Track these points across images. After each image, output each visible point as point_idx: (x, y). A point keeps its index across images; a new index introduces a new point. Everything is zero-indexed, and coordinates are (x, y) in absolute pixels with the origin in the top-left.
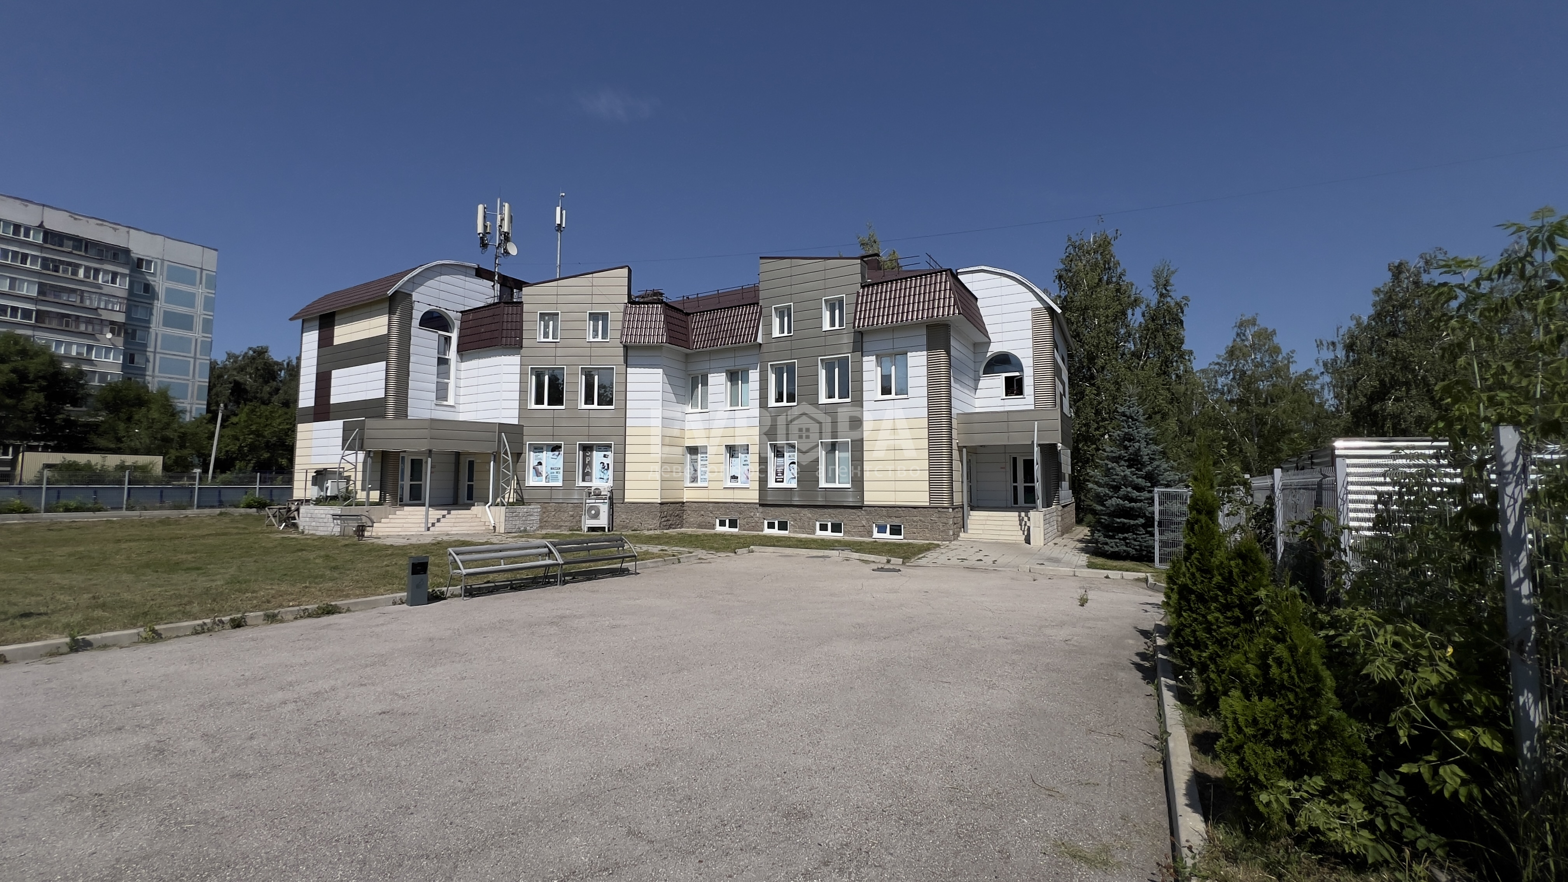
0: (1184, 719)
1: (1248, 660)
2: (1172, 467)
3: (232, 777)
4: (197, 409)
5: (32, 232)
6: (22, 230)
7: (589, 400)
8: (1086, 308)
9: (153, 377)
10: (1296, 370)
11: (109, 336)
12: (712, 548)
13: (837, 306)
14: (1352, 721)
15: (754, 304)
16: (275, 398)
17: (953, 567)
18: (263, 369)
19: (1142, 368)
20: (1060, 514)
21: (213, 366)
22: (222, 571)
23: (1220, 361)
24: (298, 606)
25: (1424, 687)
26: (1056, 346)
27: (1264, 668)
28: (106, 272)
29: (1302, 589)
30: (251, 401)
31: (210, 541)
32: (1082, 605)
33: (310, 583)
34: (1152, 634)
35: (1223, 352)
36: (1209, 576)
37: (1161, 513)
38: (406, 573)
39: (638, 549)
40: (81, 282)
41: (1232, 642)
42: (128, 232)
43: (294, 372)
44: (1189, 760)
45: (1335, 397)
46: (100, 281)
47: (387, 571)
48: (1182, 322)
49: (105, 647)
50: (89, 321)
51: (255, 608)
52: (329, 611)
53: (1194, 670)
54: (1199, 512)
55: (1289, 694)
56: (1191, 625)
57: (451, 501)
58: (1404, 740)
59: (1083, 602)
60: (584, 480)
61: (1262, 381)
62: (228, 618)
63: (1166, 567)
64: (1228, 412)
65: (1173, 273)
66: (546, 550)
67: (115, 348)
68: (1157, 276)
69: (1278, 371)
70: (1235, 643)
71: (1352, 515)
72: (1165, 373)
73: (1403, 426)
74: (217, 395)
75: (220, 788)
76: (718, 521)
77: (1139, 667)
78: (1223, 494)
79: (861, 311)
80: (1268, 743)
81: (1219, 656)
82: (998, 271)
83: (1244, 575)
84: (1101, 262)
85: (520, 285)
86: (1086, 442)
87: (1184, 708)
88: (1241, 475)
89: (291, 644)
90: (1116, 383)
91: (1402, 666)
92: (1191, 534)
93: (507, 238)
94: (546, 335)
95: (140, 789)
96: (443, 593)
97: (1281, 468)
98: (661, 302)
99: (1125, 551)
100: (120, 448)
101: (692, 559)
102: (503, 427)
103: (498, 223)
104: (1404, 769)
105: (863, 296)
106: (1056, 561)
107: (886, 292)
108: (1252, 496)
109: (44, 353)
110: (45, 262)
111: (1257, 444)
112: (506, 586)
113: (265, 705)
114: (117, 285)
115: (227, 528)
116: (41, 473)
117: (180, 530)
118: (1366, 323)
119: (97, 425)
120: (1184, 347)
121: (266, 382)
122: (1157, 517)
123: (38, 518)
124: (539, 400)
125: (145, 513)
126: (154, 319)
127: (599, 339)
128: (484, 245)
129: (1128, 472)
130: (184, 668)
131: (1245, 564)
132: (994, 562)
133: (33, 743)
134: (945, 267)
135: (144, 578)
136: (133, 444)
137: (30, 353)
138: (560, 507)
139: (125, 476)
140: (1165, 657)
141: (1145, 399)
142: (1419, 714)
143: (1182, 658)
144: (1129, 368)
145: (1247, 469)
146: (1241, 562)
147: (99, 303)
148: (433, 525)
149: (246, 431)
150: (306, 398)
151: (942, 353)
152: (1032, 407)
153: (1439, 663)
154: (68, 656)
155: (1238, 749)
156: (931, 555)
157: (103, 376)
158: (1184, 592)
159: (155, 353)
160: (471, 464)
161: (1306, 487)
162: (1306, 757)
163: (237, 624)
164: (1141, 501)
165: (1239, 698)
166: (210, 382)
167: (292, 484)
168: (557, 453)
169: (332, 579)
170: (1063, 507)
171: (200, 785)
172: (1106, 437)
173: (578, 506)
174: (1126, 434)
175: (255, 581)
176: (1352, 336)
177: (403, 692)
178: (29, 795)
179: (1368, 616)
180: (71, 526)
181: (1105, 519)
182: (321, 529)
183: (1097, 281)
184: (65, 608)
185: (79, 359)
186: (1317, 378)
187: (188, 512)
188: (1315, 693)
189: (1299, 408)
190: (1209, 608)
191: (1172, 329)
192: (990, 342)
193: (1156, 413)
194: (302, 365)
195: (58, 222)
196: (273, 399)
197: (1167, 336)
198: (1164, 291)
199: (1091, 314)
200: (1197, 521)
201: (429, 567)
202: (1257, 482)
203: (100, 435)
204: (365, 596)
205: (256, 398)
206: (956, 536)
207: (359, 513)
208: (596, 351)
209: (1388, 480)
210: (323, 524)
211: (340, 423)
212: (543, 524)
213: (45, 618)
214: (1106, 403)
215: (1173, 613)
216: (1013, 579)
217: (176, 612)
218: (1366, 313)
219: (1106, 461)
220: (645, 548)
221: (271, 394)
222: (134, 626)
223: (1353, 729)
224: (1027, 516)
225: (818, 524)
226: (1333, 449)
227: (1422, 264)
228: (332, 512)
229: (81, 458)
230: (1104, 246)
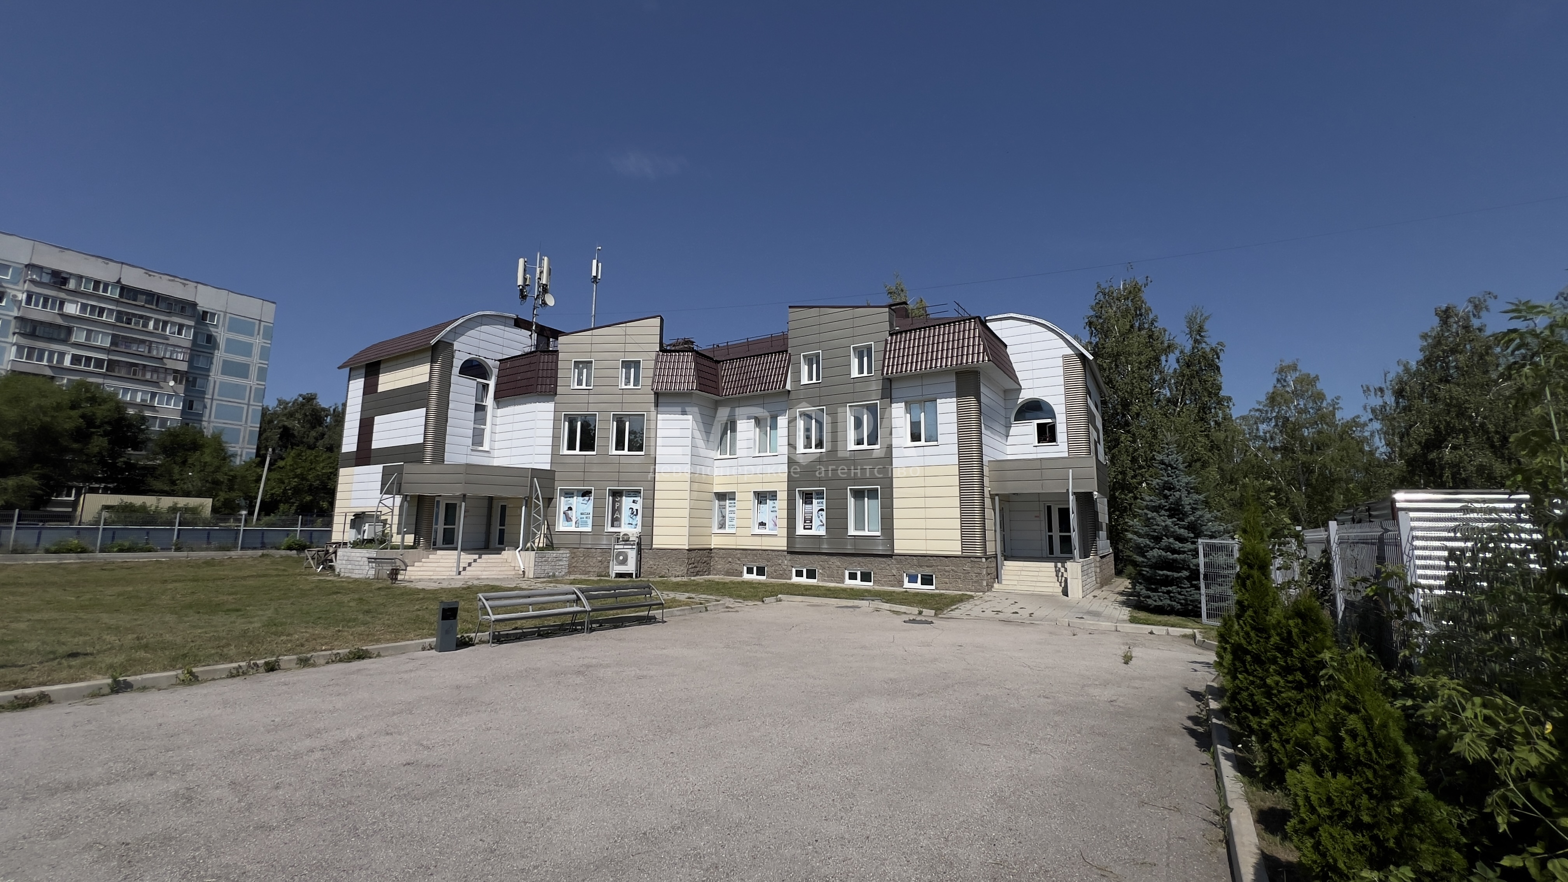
0: (1246, 793)
1: (1316, 731)
2: (1216, 518)
3: (256, 828)
4: (247, 453)
5: (110, 288)
6: (102, 286)
7: (620, 445)
8: (1119, 354)
9: (209, 422)
10: (1343, 415)
11: (172, 383)
12: (739, 596)
13: (865, 354)
14: (1441, 803)
15: (783, 352)
16: (320, 443)
17: (989, 619)
18: (311, 415)
19: (1179, 414)
20: (1098, 564)
21: (264, 411)
22: (261, 613)
23: (1261, 407)
24: (330, 650)
25: (1524, 769)
26: (1088, 392)
27: (1337, 741)
28: (173, 324)
29: (1368, 652)
30: (298, 446)
31: (251, 582)
32: (1126, 663)
33: (343, 627)
34: (1204, 697)
35: (1263, 398)
36: (1264, 635)
37: (1206, 564)
38: (436, 618)
39: (665, 596)
40: (150, 333)
41: (1295, 709)
42: (196, 287)
43: (339, 417)
44: (1256, 840)
45: (1387, 445)
46: (168, 333)
47: (418, 616)
48: (1218, 368)
49: (144, 689)
50: (155, 370)
51: (289, 651)
52: (360, 655)
53: (1253, 738)
54: (1250, 567)
55: (1366, 770)
56: (1248, 689)
57: (482, 545)
58: (1503, 827)
59: (1127, 659)
60: (612, 526)
61: (1307, 428)
62: (263, 661)
63: (1217, 623)
64: (1272, 459)
65: (1206, 318)
66: (574, 596)
67: (177, 394)
68: (1191, 321)
69: (1323, 418)
70: (1298, 710)
71: (1419, 572)
72: (1202, 419)
73: (1463, 476)
74: (267, 439)
75: (244, 840)
76: (745, 568)
77: (1192, 733)
78: (1274, 546)
79: (889, 358)
80: (1346, 826)
81: (1282, 724)
82: (1027, 318)
83: (1304, 635)
84: (1132, 308)
85: (556, 334)
86: (1123, 490)
87: (1246, 780)
88: (1292, 527)
89: (322, 689)
90: (1153, 430)
91: (1495, 743)
92: (1243, 591)
93: (545, 289)
94: (580, 383)
95: (166, 839)
96: (471, 639)
97: (1335, 520)
98: (692, 350)
99: (1169, 605)
100: (173, 491)
101: (720, 607)
102: (536, 473)
103: (538, 276)
104: (1506, 862)
105: (891, 343)
106: (1096, 614)
107: (915, 339)
108: (1305, 549)
109: (112, 400)
110: (120, 315)
111: (1304, 494)
112: (533, 633)
113: (292, 753)
114: (183, 336)
115: (267, 569)
116: (100, 514)
117: (224, 571)
118: (1415, 369)
119: (154, 468)
120: (1222, 393)
121: (313, 427)
122: (1202, 570)
123: (93, 558)
124: (571, 447)
125: (192, 554)
126: (213, 368)
127: (631, 386)
128: (523, 297)
129: (1169, 522)
130: (218, 712)
131: (1305, 623)
132: (1031, 615)
133: (68, 787)
134: (973, 315)
135: (186, 619)
136: (186, 486)
137: (98, 400)
138: (588, 552)
139: (176, 518)
140: (1220, 722)
141: (1184, 447)
142: (1520, 800)
143: (1240, 724)
144: (1165, 415)
145: (1296, 520)
146: (1300, 621)
147: (165, 353)
148: (464, 569)
149: (291, 474)
150: (349, 443)
151: (972, 400)
152: (1066, 455)
153: (1538, 741)
154: (110, 696)
155: (1312, 832)
156: (965, 607)
157: (164, 421)
158: (1238, 652)
159: (212, 399)
160: (503, 508)
161: (1365, 542)
162: (1391, 844)
163: (271, 668)
164: (1184, 552)
165: (1309, 773)
166: (260, 428)
167: (332, 527)
168: (587, 498)
169: (365, 623)
170: (1102, 557)
171: (224, 836)
172: (1144, 485)
173: (607, 551)
174: (1166, 482)
175: (292, 623)
176: (1401, 382)
177: (429, 743)
178: (59, 842)
179: (1452, 686)
180: (124, 566)
181: (1146, 571)
182: (356, 571)
183: (1128, 327)
184: (110, 649)
185: (143, 406)
186: (1365, 425)
187: (233, 554)
188: (1397, 769)
189: (1348, 456)
190: (1267, 671)
191: (1207, 375)
192: (1020, 389)
193: (1196, 461)
194: (347, 412)
195: (134, 278)
196: (318, 444)
197: (1203, 382)
198: (1198, 337)
199: (1124, 360)
200: (1249, 577)
201: (459, 612)
202: (1310, 535)
203: (156, 478)
204: (396, 640)
205: (302, 443)
206: (990, 587)
207: (394, 557)
208: (627, 398)
209: (1459, 535)
210: (358, 567)
211: (379, 468)
212: (571, 569)
213: (90, 658)
214: (1143, 450)
215: (1227, 674)
216: (1051, 633)
217: (213, 654)
218: (1414, 358)
219: (1145, 511)
220: (672, 595)
221: (317, 439)
222: (174, 668)
223: (1442, 812)
224: (1063, 566)
225: (847, 573)
226: (1393, 501)
227: (1470, 308)
228: (368, 555)
229: (137, 500)
230: (1134, 292)
